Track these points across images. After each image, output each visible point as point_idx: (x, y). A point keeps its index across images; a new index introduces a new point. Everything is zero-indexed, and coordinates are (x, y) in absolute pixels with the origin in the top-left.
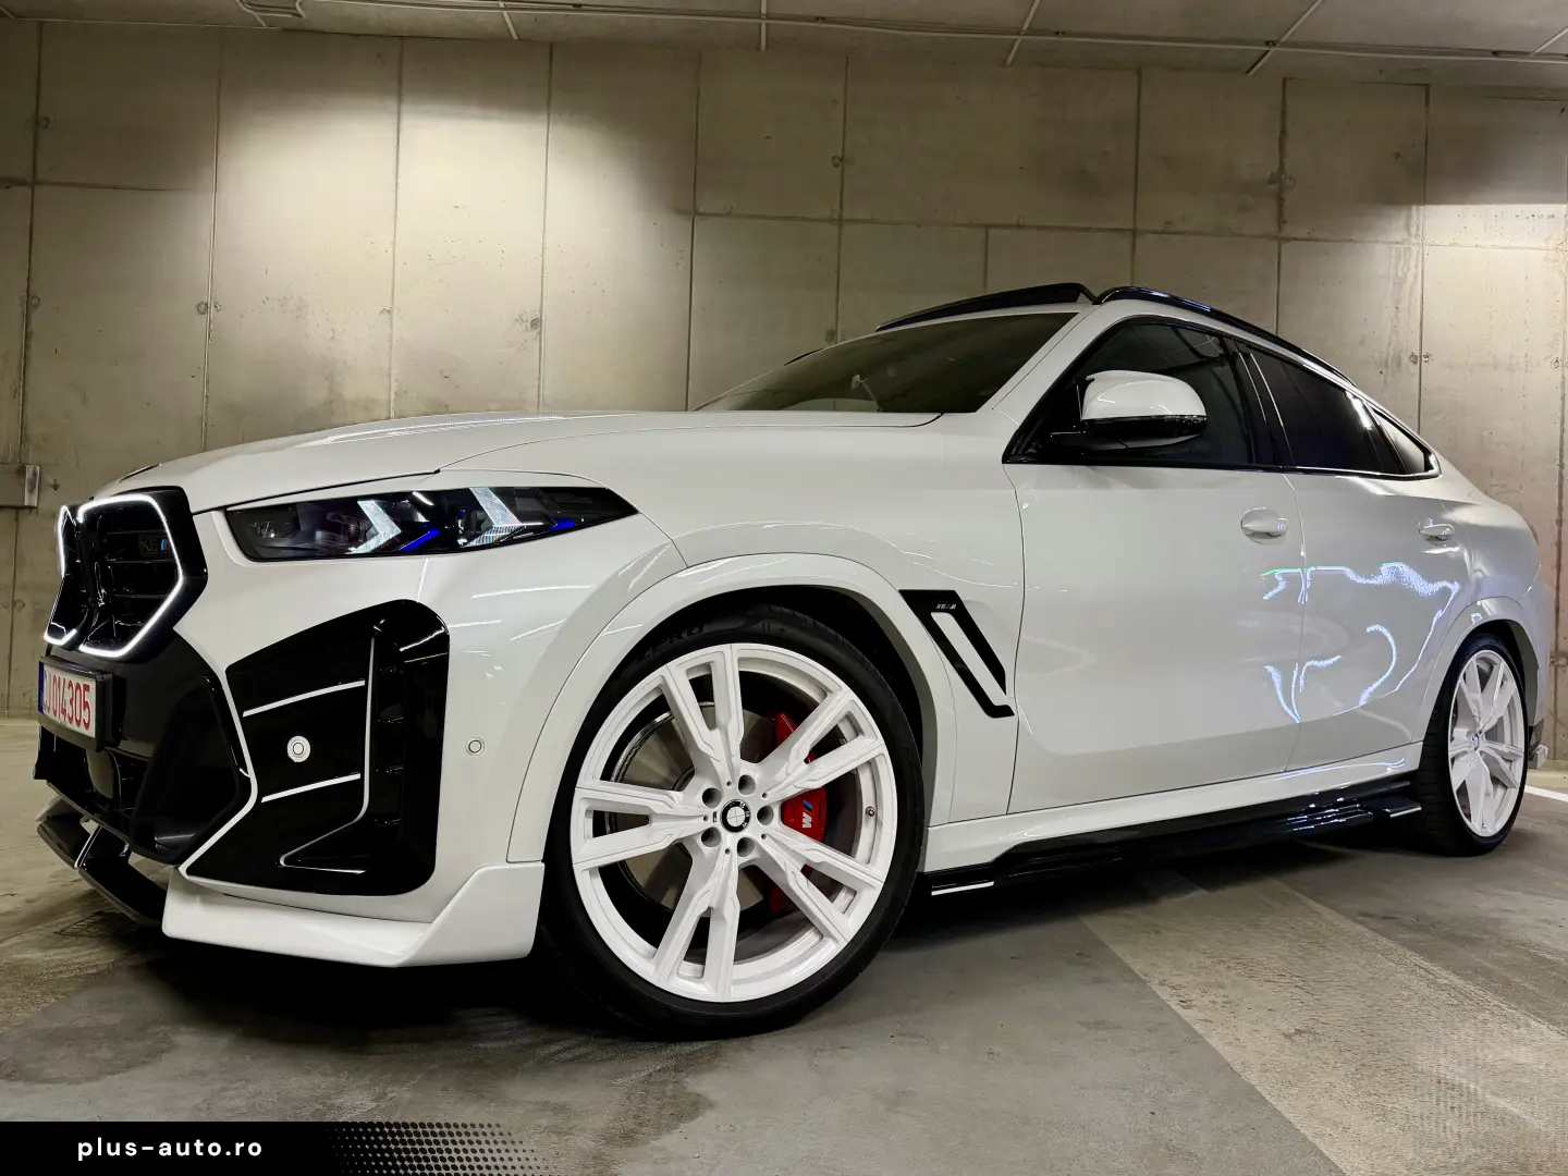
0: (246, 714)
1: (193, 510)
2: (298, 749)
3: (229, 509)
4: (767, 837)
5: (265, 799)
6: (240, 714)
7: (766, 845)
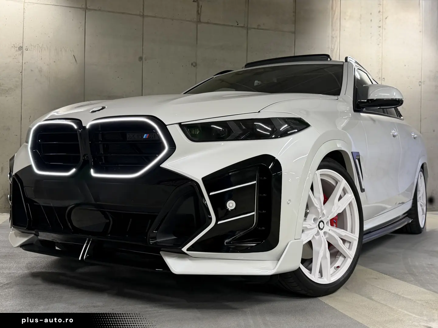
0: (211, 194)
1: (166, 124)
2: (231, 205)
3: (182, 124)
4: (330, 230)
5: (219, 223)
6: (208, 194)
7: (330, 232)
